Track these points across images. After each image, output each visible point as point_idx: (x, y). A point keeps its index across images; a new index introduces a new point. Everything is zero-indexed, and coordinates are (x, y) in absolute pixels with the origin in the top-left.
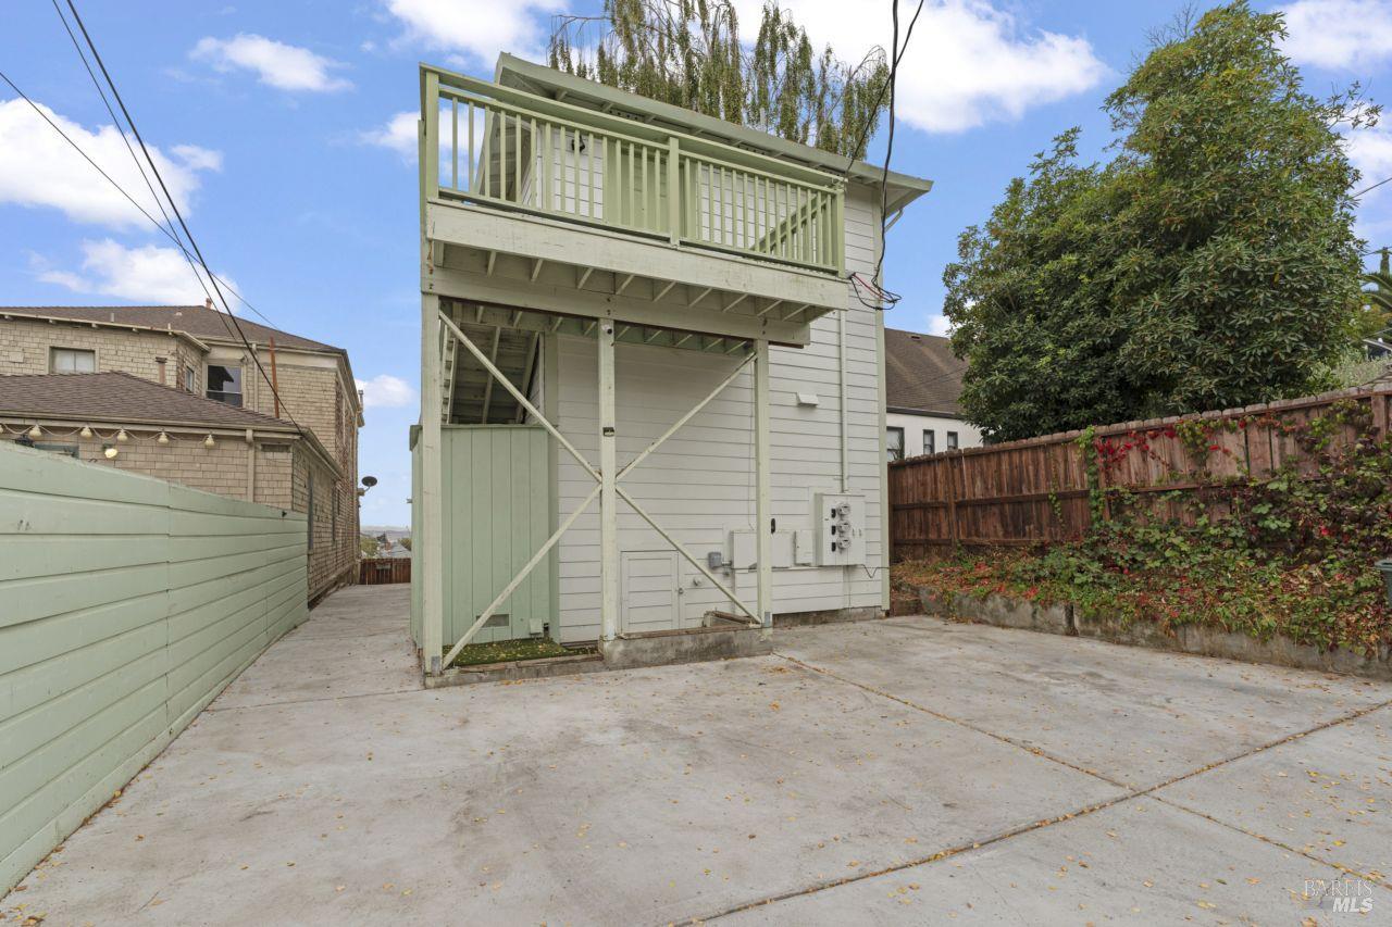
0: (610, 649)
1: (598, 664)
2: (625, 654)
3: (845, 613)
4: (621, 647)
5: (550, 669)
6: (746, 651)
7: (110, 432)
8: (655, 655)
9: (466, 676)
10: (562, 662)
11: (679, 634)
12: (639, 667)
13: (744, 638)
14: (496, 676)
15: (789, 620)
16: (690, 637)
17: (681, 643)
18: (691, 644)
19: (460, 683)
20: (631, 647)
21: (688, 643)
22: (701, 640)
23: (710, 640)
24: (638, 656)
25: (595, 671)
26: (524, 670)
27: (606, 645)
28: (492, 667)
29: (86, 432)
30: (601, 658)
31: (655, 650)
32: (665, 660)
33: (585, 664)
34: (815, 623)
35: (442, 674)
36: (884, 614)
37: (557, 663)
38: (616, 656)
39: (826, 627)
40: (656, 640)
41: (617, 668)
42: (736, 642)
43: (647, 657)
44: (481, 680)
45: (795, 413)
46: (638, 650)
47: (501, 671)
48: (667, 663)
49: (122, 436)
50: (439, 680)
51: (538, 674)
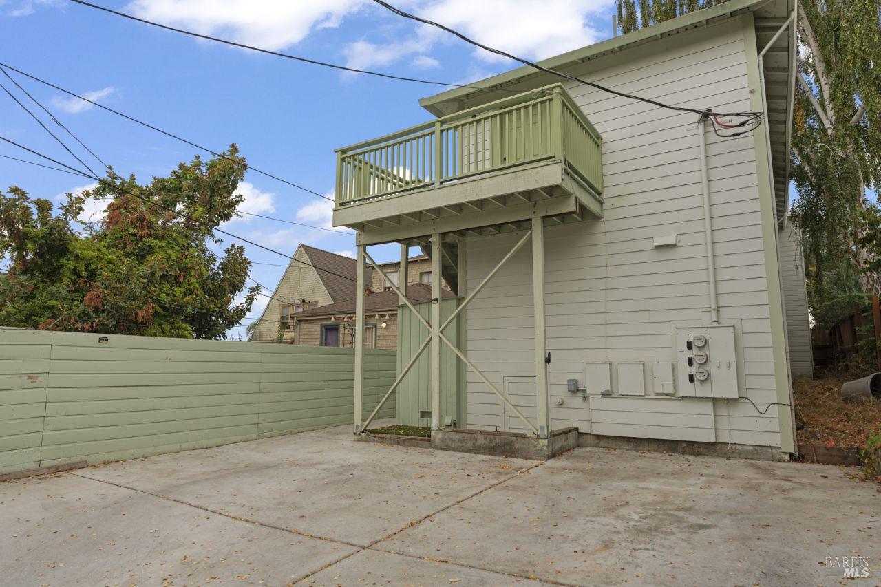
0: (434, 435)
1: (428, 444)
2: (443, 440)
3: (724, 447)
4: (440, 436)
5: (404, 441)
6: (524, 454)
7: (372, 316)
8: (461, 445)
9: (369, 438)
10: (411, 439)
11: (475, 433)
12: (449, 450)
13: (523, 444)
14: (380, 440)
15: (654, 446)
16: (483, 436)
17: (476, 440)
18: (484, 442)
19: (367, 441)
20: (446, 437)
21: (481, 440)
22: (491, 440)
23: (497, 441)
24: (450, 443)
25: (425, 448)
26: (392, 440)
27: (432, 433)
28: (380, 435)
29: (377, 317)
30: (429, 441)
31: (460, 441)
32: (466, 449)
33: (420, 442)
34: (684, 453)
35: (360, 435)
36: (787, 457)
37: (408, 439)
38: (437, 441)
39: (701, 458)
40: (461, 434)
41: (438, 449)
42: (517, 446)
43: (455, 445)
44: (374, 441)
45: (654, 256)
46: (451, 439)
47: (382, 438)
48: (467, 452)
49: (387, 317)
50: (359, 437)
51: (398, 443)
